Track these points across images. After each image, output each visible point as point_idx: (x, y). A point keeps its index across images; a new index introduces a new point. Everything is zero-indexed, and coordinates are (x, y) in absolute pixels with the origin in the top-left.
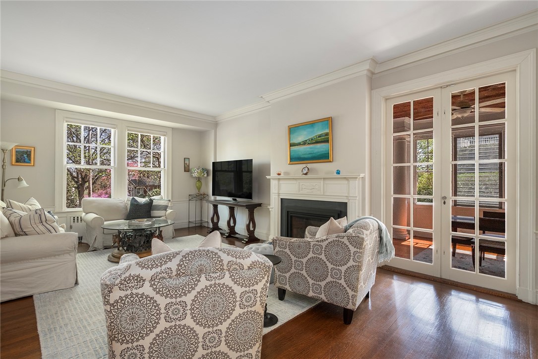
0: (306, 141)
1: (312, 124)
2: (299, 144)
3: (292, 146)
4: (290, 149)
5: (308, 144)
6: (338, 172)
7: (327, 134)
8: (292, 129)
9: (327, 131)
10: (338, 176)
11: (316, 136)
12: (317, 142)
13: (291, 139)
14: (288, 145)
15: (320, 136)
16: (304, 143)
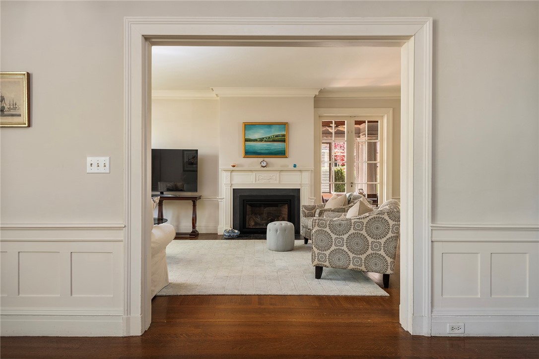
0: (263, 138)
1: (269, 125)
2: (255, 140)
3: (247, 141)
4: (245, 144)
5: (265, 141)
6: (295, 166)
7: (284, 136)
8: (248, 126)
9: (283, 133)
10: (295, 169)
11: (273, 136)
12: (274, 141)
13: (246, 134)
14: (243, 140)
15: (277, 136)
16: (261, 140)
